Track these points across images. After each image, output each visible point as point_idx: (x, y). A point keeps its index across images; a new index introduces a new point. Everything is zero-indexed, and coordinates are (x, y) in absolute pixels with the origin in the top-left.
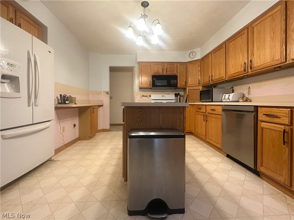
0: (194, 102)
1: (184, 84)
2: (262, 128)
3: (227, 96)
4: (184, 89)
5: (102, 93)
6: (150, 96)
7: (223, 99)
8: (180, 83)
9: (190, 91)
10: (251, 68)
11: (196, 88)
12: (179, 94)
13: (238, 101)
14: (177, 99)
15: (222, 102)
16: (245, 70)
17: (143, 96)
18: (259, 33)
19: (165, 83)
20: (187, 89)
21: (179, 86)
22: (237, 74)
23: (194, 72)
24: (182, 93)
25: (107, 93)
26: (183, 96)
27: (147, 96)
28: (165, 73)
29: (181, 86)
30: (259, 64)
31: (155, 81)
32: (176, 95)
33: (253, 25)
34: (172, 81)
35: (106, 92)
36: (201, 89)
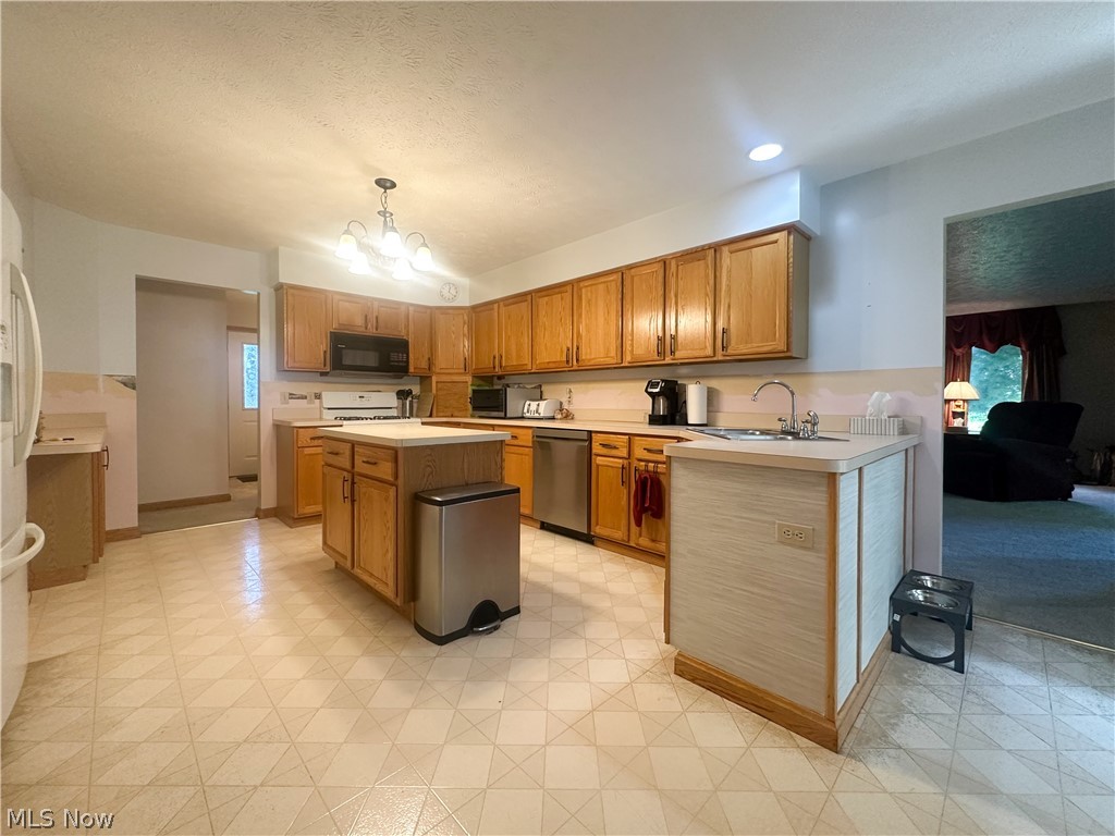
0: (452, 416)
1: (424, 365)
2: (598, 466)
3: (534, 405)
4: (424, 379)
5: (101, 384)
6: (318, 396)
7: (525, 410)
8: (416, 360)
9: (440, 385)
10: (577, 360)
11: (456, 378)
12: (409, 393)
13: (553, 418)
14: (404, 405)
15: (522, 418)
16: (568, 362)
17: (292, 396)
18: (589, 301)
19: (371, 359)
20: (434, 379)
21: (411, 370)
22: (557, 365)
23: (453, 336)
24: (416, 390)
25: (130, 384)
26: (418, 397)
27: (306, 398)
28: (371, 331)
29: (418, 370)
30: (588, 357)
31: (344, 352)
32: (402, 395)
33: (582, 284)
34: (394, 356)
35: (120, 379)
36: (470, 383)
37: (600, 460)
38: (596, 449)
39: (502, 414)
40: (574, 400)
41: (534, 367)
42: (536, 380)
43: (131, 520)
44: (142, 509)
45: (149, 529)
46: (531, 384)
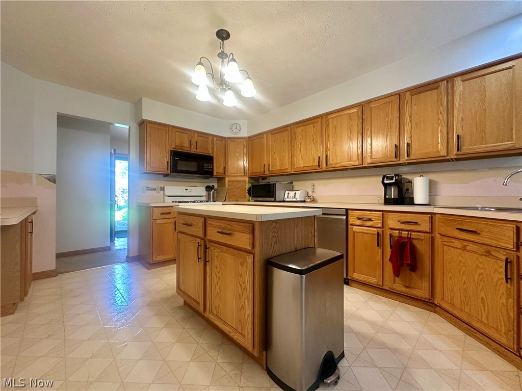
0: (237, 201)
1: (221, 171)
2: (354, 232)
3: (292, 194)
4: (221, 179)
5: (34, 180)
6: (163, 189)
7: (286, 197)
8: (217, 168)
9: (230, 183)
10: (327, 164)
11: (239, 179)
12: (212, 187)
13: (304, 202)
14: (209, 195)
15: (284, 201)
16: (319, 166)
17: (148, 189)
18: (335, 127)
19: (192, 166)
20: (227, 179)
21: (215, 174)
22: (308, 168)
23: (238, 154)
24: (216, 186)
25: (52, 180)
26: (216, 190)
27: (155, 190)
28: (193, 150)
29: (218, 174)
30: (335, 162)
31: (178, 162)
32: (209, 188)
33: (329, 117)
34: (206, 166)
35: (46, 176)
36: (247, 182)
37: (356, 228)
38: (352, 220)
39: (273, 199)
40: (316, 190)
41: (293, 170)
42: (290, 179)
43: (51, 265)
44: (59, 256)
45: (62, 270)
46: (287, 181)
